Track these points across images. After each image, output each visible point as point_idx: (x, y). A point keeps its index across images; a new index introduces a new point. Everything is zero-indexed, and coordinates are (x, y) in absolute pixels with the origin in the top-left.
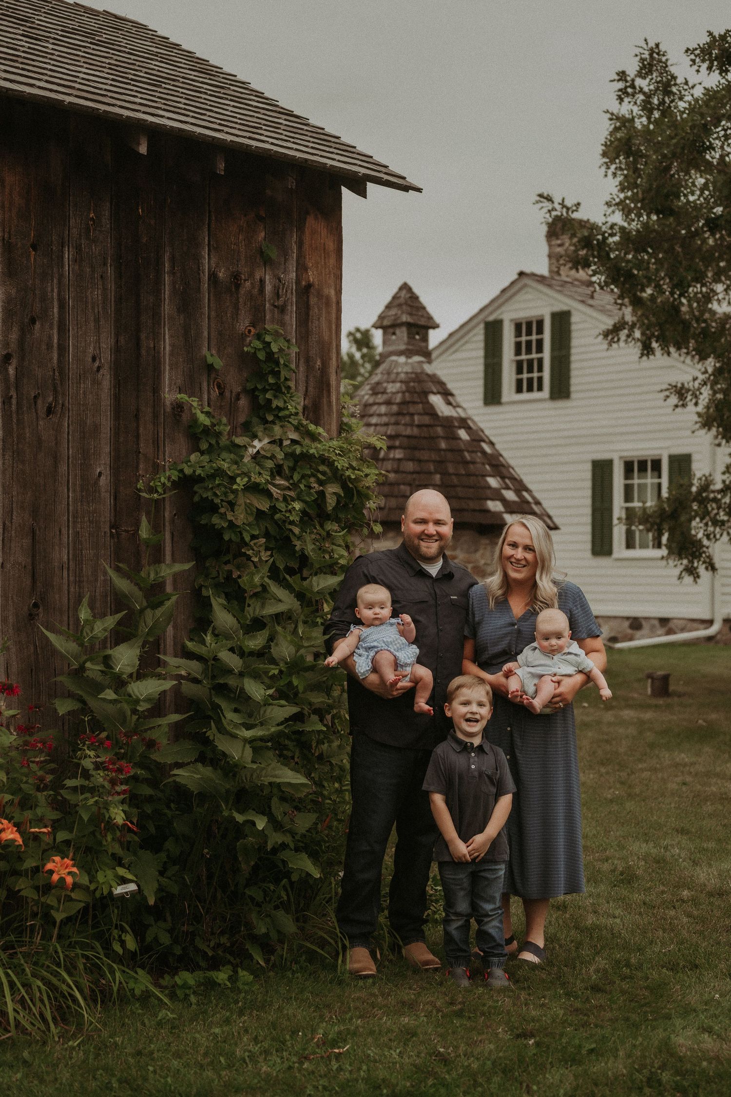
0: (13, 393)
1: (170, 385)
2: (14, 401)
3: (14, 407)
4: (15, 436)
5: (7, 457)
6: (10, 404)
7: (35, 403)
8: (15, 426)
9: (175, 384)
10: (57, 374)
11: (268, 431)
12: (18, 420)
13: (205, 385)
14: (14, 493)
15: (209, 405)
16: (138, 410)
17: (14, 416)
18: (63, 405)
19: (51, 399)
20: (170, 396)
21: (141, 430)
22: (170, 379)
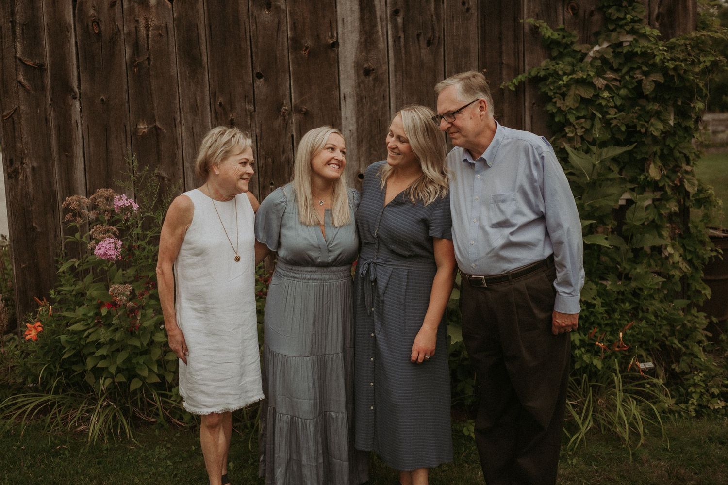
0: (401, 35)
1: (529, 13)
2: (402, 40)
3: (402, 43)
4: (404, 61)
5: (398, 76)
6: (400, 42)
7: (418, 40)
8: (403, 55)
9: (533, 12)
10: (434, 18)
11: (607, 39)
12: (406, 52)
13: (560, 8)
14: (405, 98)
15: (564, 23)
16: (501, 33)
17: (403, 49)
18: (439, 38)
19: (430, 35)
20: (528, 21)
21: (504, 48)
22: (529, 9)
